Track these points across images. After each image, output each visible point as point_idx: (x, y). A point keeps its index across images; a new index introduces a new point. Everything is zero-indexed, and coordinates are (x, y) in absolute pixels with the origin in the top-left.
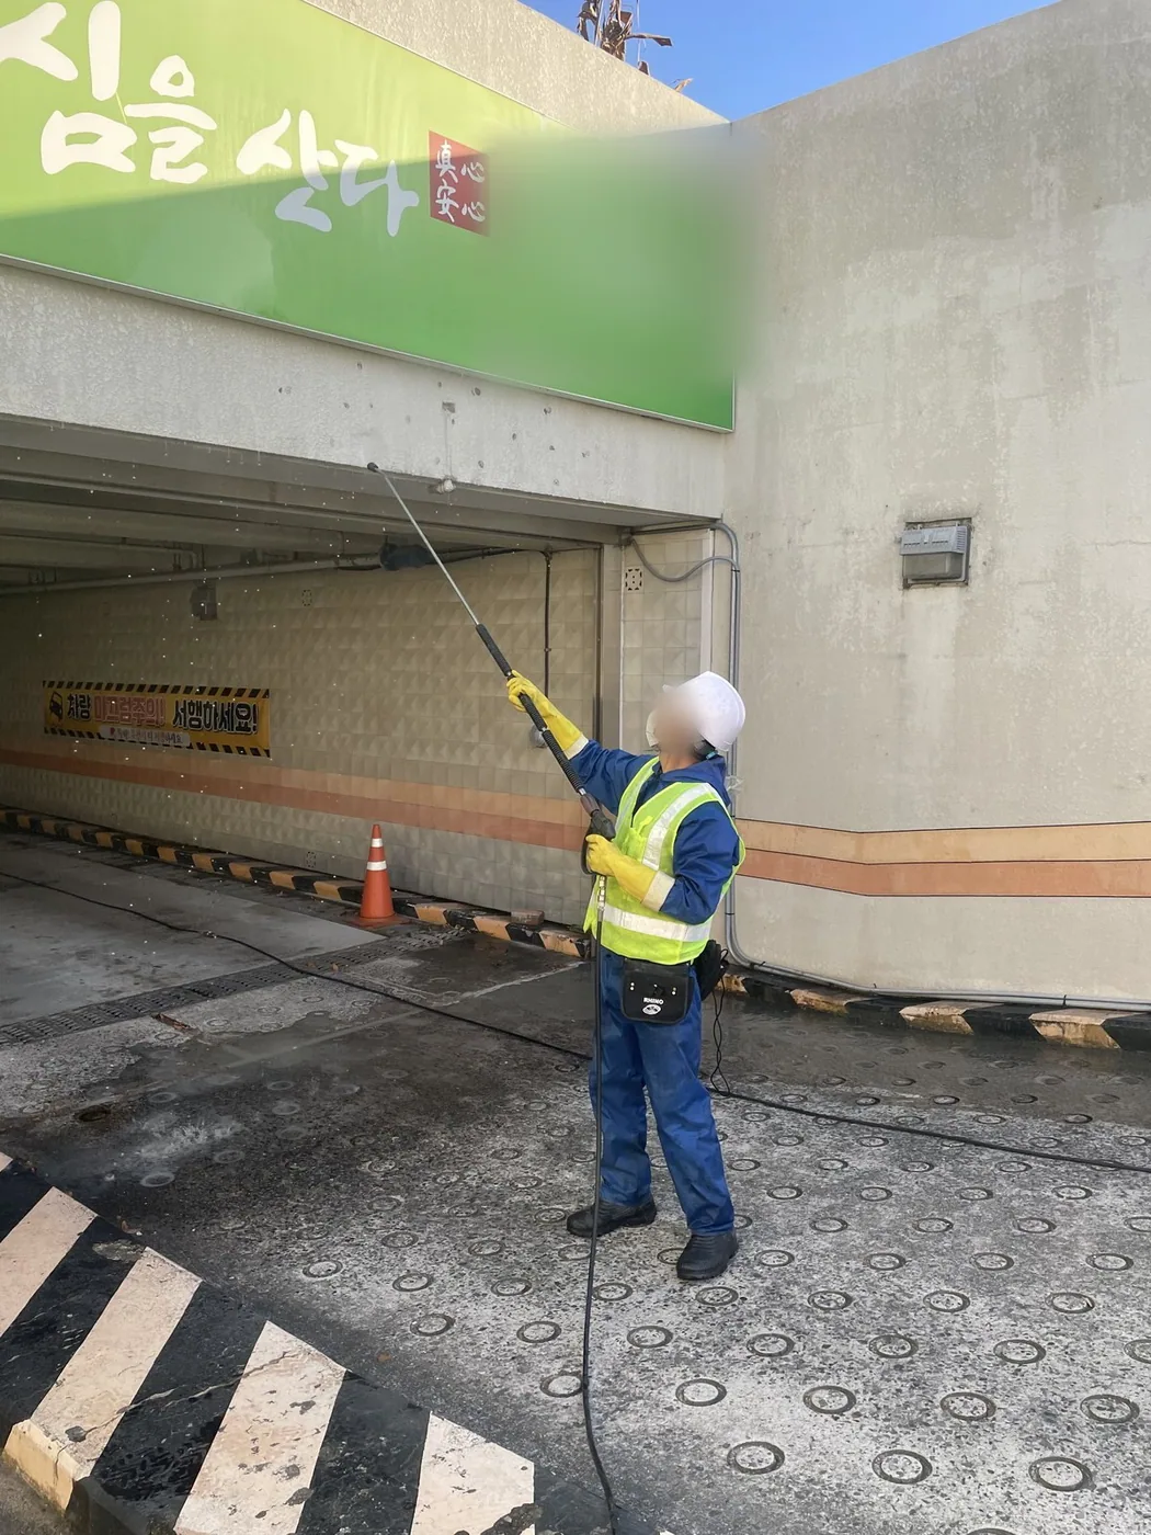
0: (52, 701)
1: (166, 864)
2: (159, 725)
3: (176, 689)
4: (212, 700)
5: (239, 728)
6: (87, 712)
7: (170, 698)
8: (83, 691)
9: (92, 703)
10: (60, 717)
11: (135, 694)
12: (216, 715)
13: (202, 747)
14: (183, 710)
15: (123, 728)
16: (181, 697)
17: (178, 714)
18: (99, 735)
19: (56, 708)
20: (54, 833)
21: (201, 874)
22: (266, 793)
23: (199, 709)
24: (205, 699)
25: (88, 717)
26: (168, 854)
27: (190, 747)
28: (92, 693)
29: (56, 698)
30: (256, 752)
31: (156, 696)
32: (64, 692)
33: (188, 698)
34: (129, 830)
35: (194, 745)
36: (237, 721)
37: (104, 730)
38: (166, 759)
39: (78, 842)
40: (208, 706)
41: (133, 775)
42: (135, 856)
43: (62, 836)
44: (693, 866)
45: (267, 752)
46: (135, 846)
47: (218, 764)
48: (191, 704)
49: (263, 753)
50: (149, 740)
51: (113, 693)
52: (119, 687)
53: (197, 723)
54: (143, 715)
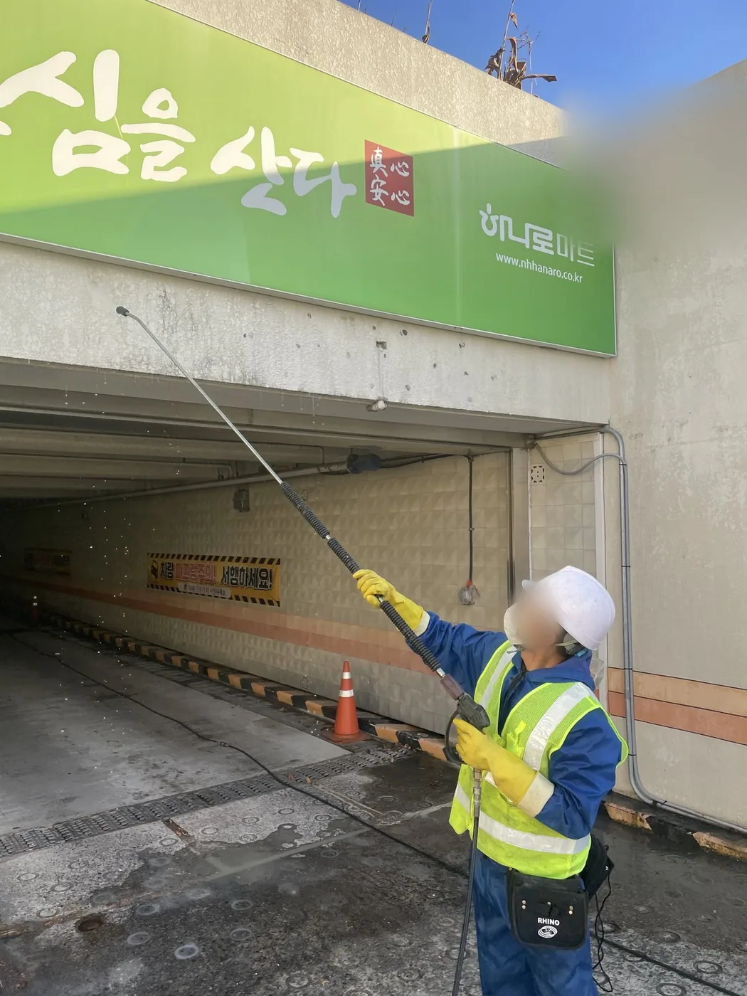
0: (152, 566)
1: (211, 681)
2: (212, 583)
3: (224, 558)
4: (245, 566)
6: (171, 573)
7: (220, 566)
8: (169, 560)
9: (175, 567)
10: (156, 577)
11: (199, 562)
12: (247, 577)
13: (237, 598)
14: (227, 573)
15: (191, 584)
16: (227, 564)
17: (224, 575)
18: (177, 589)
19: (154, 571)
20: (147, 654)
21: (233, 690)
22: (278, 633)
23: (237, 572)
24: (240, 565)
26: (213, 674)
27: (231, 598)
28: (175, 561)
29: (155, 565)
30: (271, 603)
31: (212, 563)
32: (160, 561)
33: (231, 565)
34: (193, 654)
35: (234, 597)
37: (181, 586)
38: (216, 607)
39: (161, 663)
40: (242, 570)
41: (196, 617)
42: (194, 674)
43: (152, 658)
45: (278, 603)
46: (194, 666)
47: (246, 612)
48: (232, 568)
49: (275, 603)
50: (206, 593)
51: (187, 561)
52: (191, 557)
53: (235, 582)
54: (203, 576)
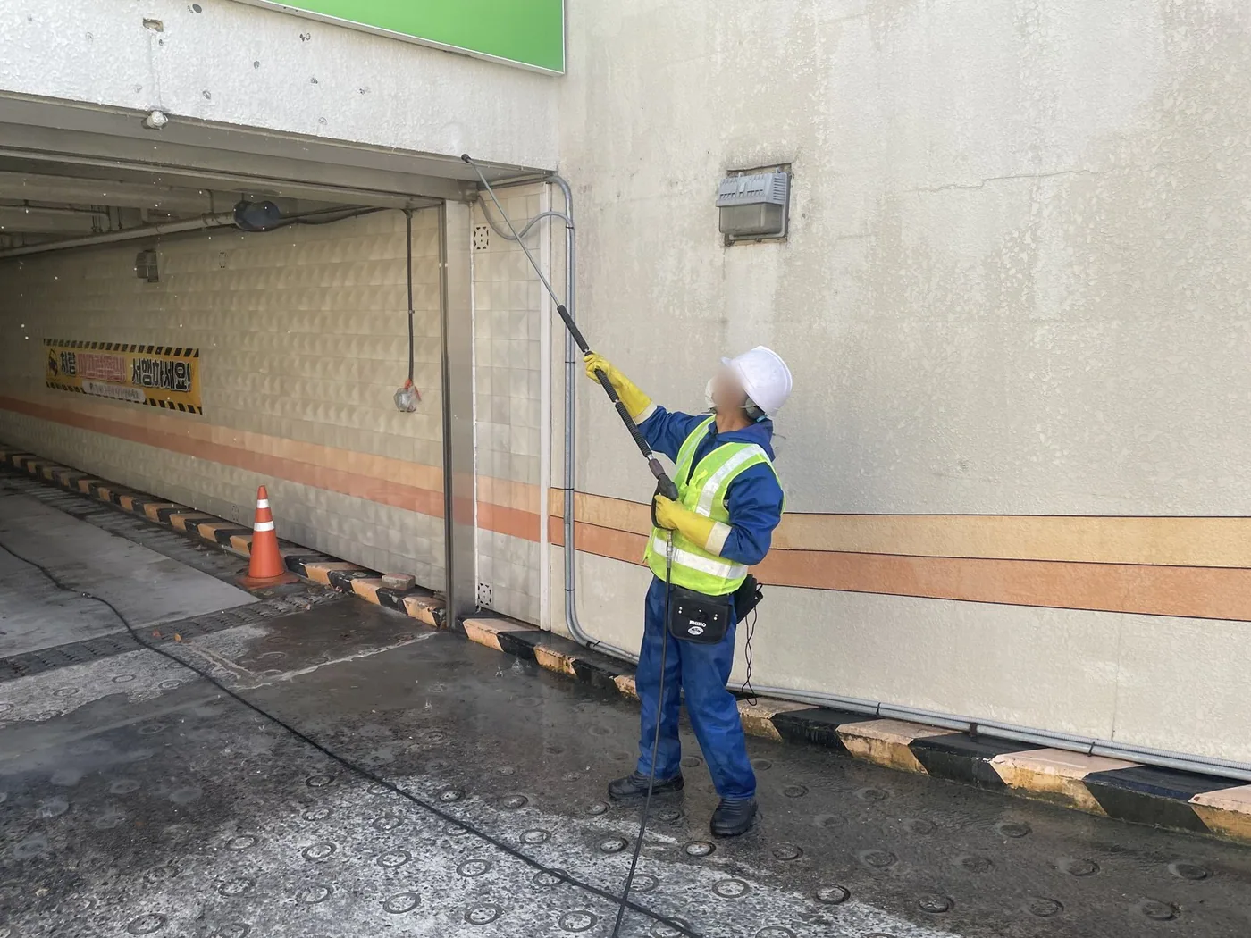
0: (50, 358)
2: (120, 381)
3: (133, 347)
4: (158, 358)
5: (178, 386)
6: (73, 368)
7: (130, 359)
8: (70, 350)
9: (77, 359)
10: (56, 372)
11: (104, 353)
12: (162, 372)
13: (153, 403)
14: (139, 368)
15: (99, 384)
16: (136, 355)
17: (135, 372)
18: (82, 389)
19: (53, 364)
20: (51, 478)
21: (148, 523)
22: (202, 448)
23: (150, 367)
24: (153, 357)
25: (74, 373)
27: (145, 403)
28: (76, 351)
29: (54, 357)
30: (192, 410)
31: (119, 355)
32: (58, 350)
33: (145, 356)
35: (149, 402)
36: (176, 379)
40: (156, 364)
41: (106, 427)
42: (104, 503)
43: (54, 483)
44: (746, 516)
45: (200, 408)
46: (104, 493)
48: (144, 362)
50: (116, 396)
51: (88, 351)
52: (94, 345)
53: (148, 380)
54: (111, 372)
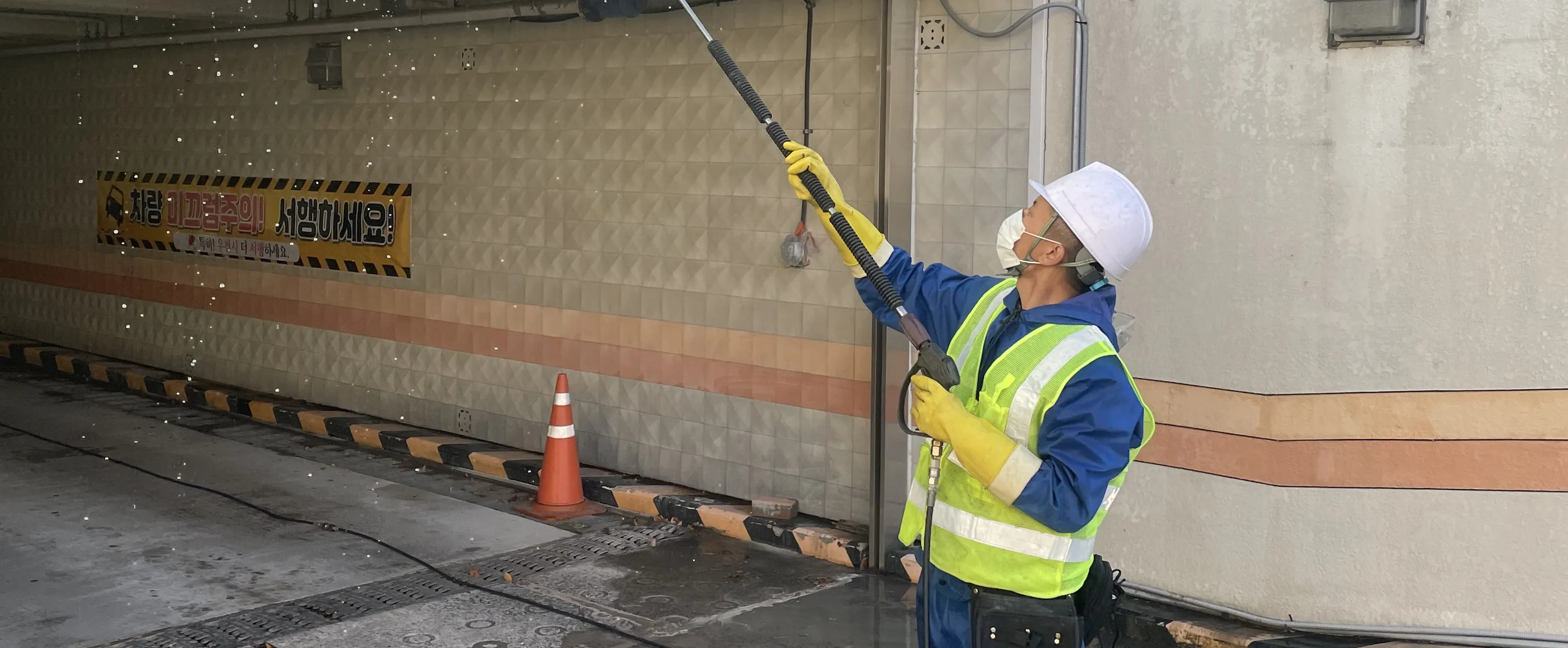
0: (109, 198)
1: (261, 425)
2: (254, 232)
3: (282, 183)
4: (331, 198)
5: (369, 237)
6: (157, 213)
7: (272, 198)
8: (152, 185)
9: (165, 202)
10: (119, 218)
11: (224, 189)
12: (336, 219)
13: (314, 262)
14: (292, 212)
15: (206, 236)
16: (289, 195)
17: (283, 218)
18: (172, 245)
19: (114, 209)
20: (106, 379)
21: (311, 440)
22: (407, 328)
23: (313, 210)
24: (322, 197)
25: (157, 221)
26: (263, 411)
27: (300, 263)
28: (165, 188)
29: (116, 195)
30: (390, 271)
31: (254, 193)
32: (127, 186)
33: (299, 196)
34: (212, 376)
35: (306, 262)
36: (365, 228)
37: (180, 239)
38: (265, 281)
39: (138, 393)
40: (325, 206)
42: (223, 414)
43: (117, 384)
44: (1070, 445)
45: (407, 271)
46: (218, 399)
47: (335, 288)
48: (302, 203)
49: (399, 270)
50: (242, 253)
51: (193, 188)
52: (203, 180)
53: (309, 230)
54: (234, 219)
